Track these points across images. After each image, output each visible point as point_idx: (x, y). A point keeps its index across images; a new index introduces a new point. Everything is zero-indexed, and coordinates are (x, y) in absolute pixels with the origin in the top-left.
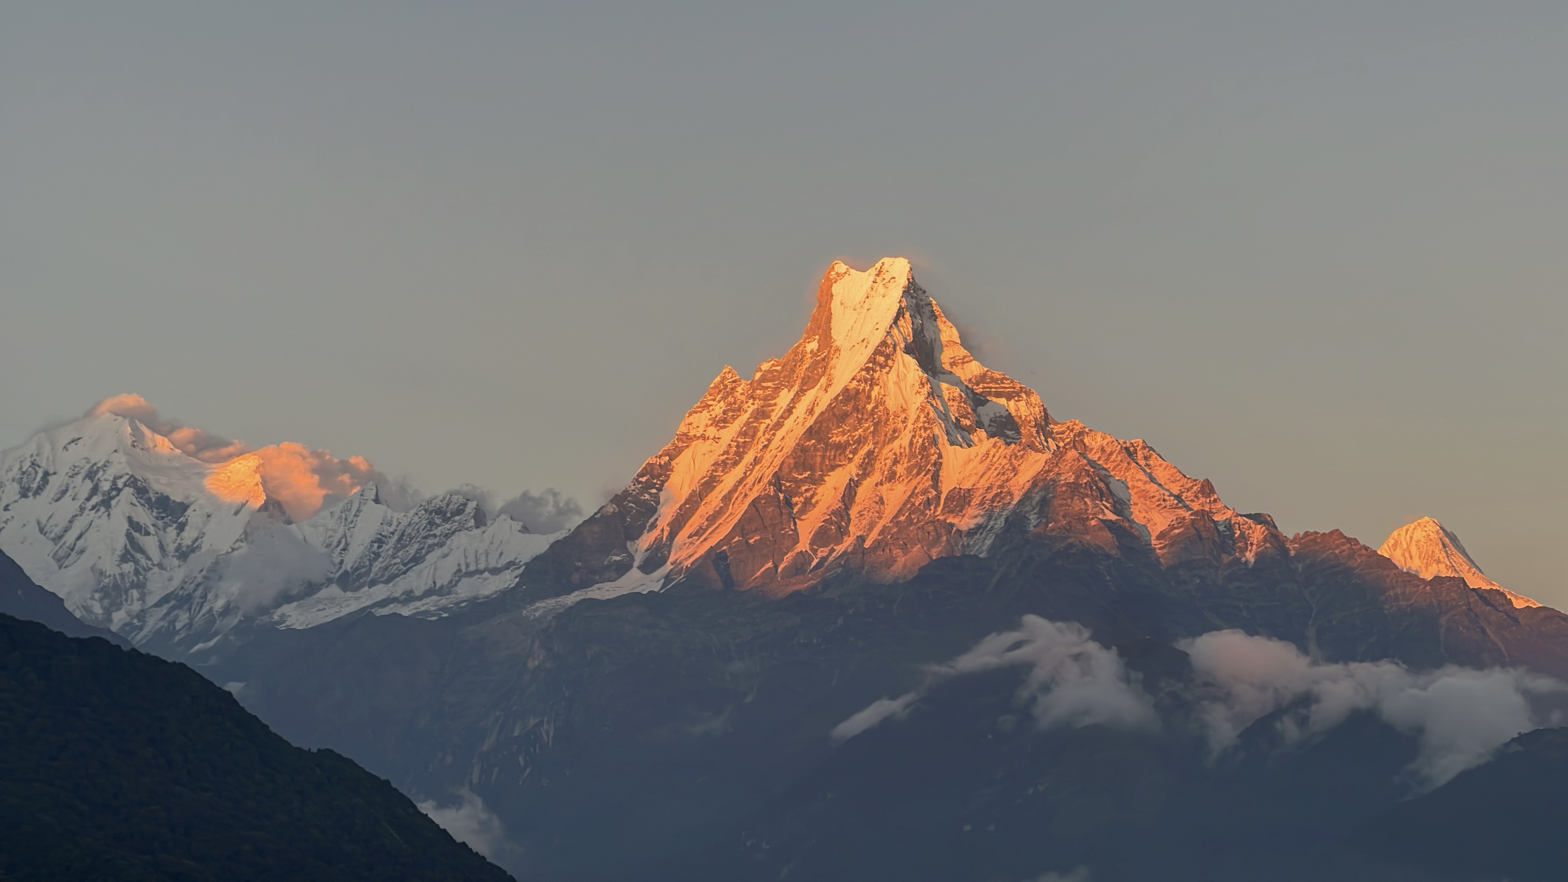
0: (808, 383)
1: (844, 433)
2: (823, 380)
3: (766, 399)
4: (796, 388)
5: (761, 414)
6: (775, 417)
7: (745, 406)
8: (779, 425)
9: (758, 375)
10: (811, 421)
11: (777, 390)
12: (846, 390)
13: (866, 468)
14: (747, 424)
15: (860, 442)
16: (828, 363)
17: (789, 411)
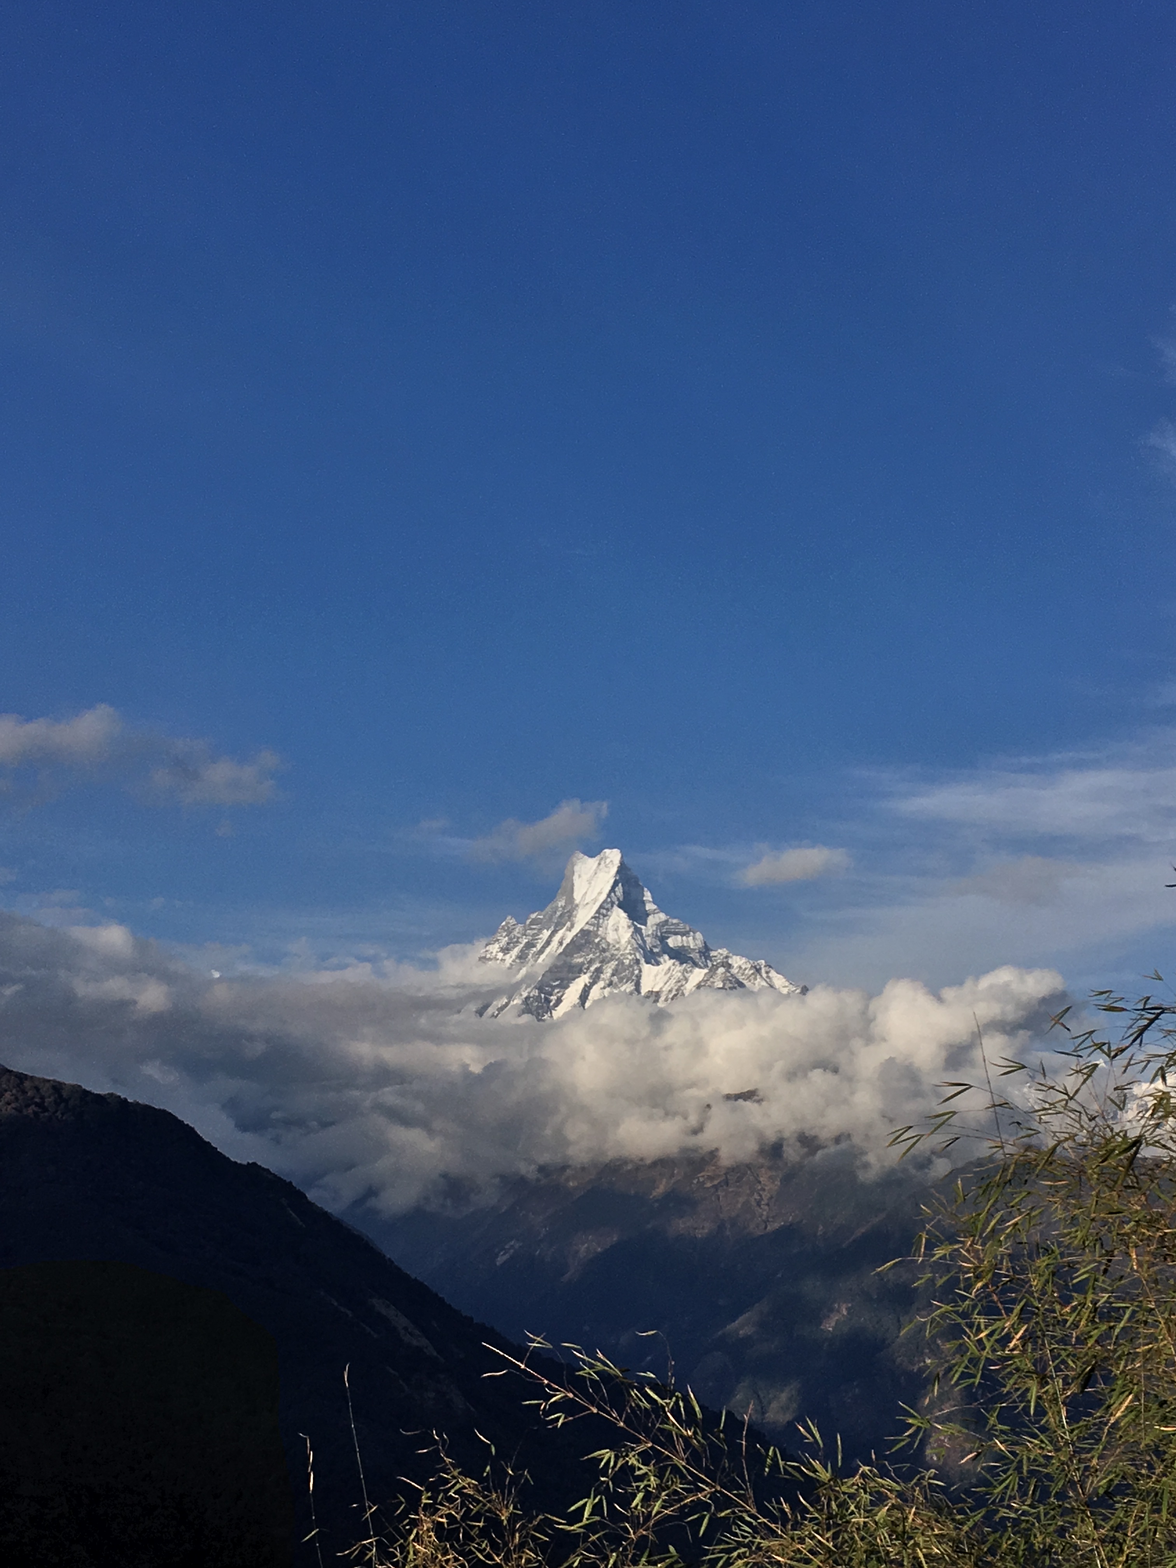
0: (559, 926)
1: (581, 957)
2: (568, 924)
3: (534, 935)
4: (552, 928)
5: (530, 945)
6: (539, 946)
7: (520, 940)
8: (541, 952)
9: (528, 922)
10: (561, 950)
11: (540, 931)
12: (582, 930)
13: (595, 980)
14: (522, 951)
15: (591, 962)
16: (572, 914)
17: (548, 943)
